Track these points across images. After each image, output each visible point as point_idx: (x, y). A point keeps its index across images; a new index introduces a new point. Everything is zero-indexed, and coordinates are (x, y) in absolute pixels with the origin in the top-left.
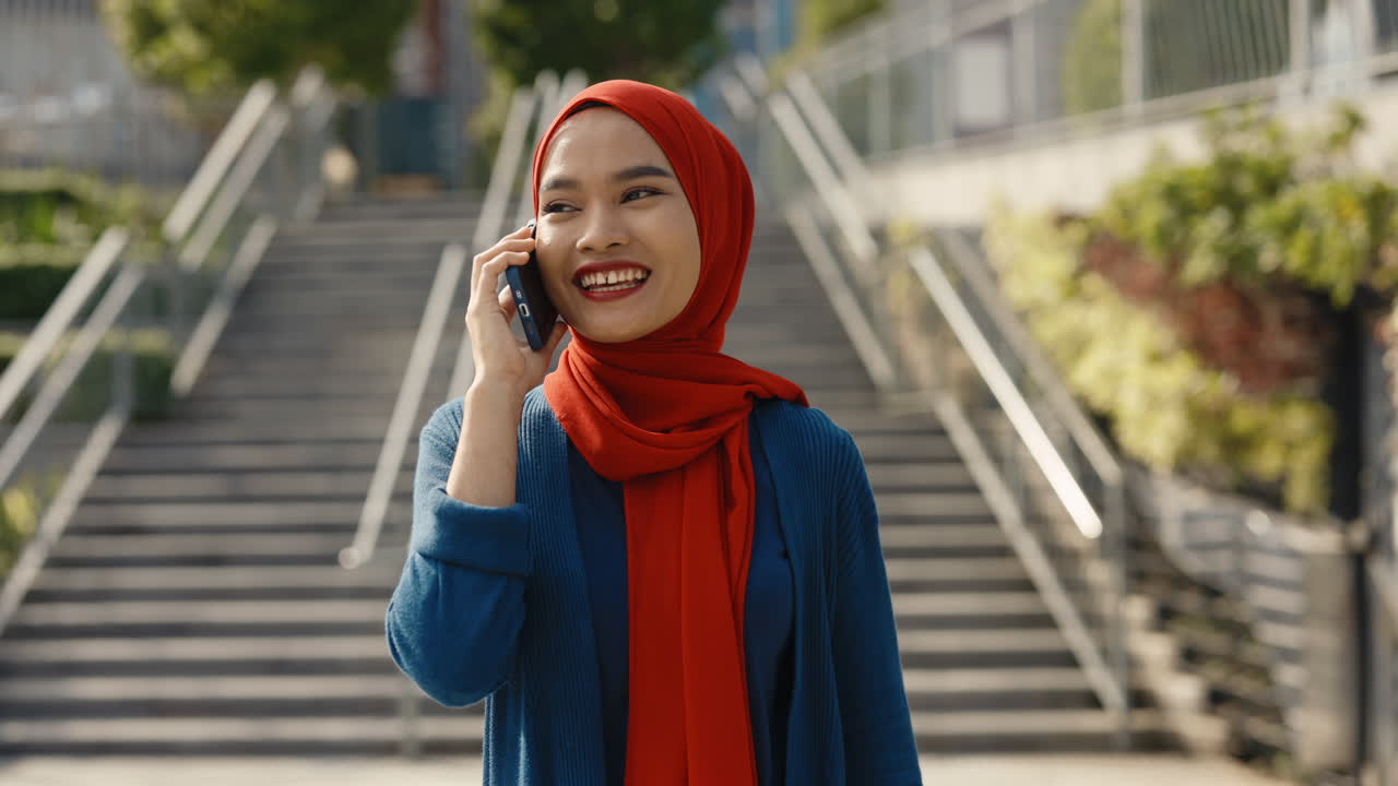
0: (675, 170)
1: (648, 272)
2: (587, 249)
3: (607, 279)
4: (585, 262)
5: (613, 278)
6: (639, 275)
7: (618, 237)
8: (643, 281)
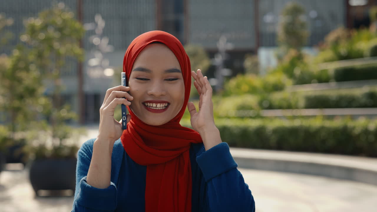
0: (182, 71)
1: (169, 104)
2: (152, 95)
3: (156, 106)
4: (149, 99)
5: (159, 105)
6: (166, 105)
7: (164, 93)
8: (166, 107)
